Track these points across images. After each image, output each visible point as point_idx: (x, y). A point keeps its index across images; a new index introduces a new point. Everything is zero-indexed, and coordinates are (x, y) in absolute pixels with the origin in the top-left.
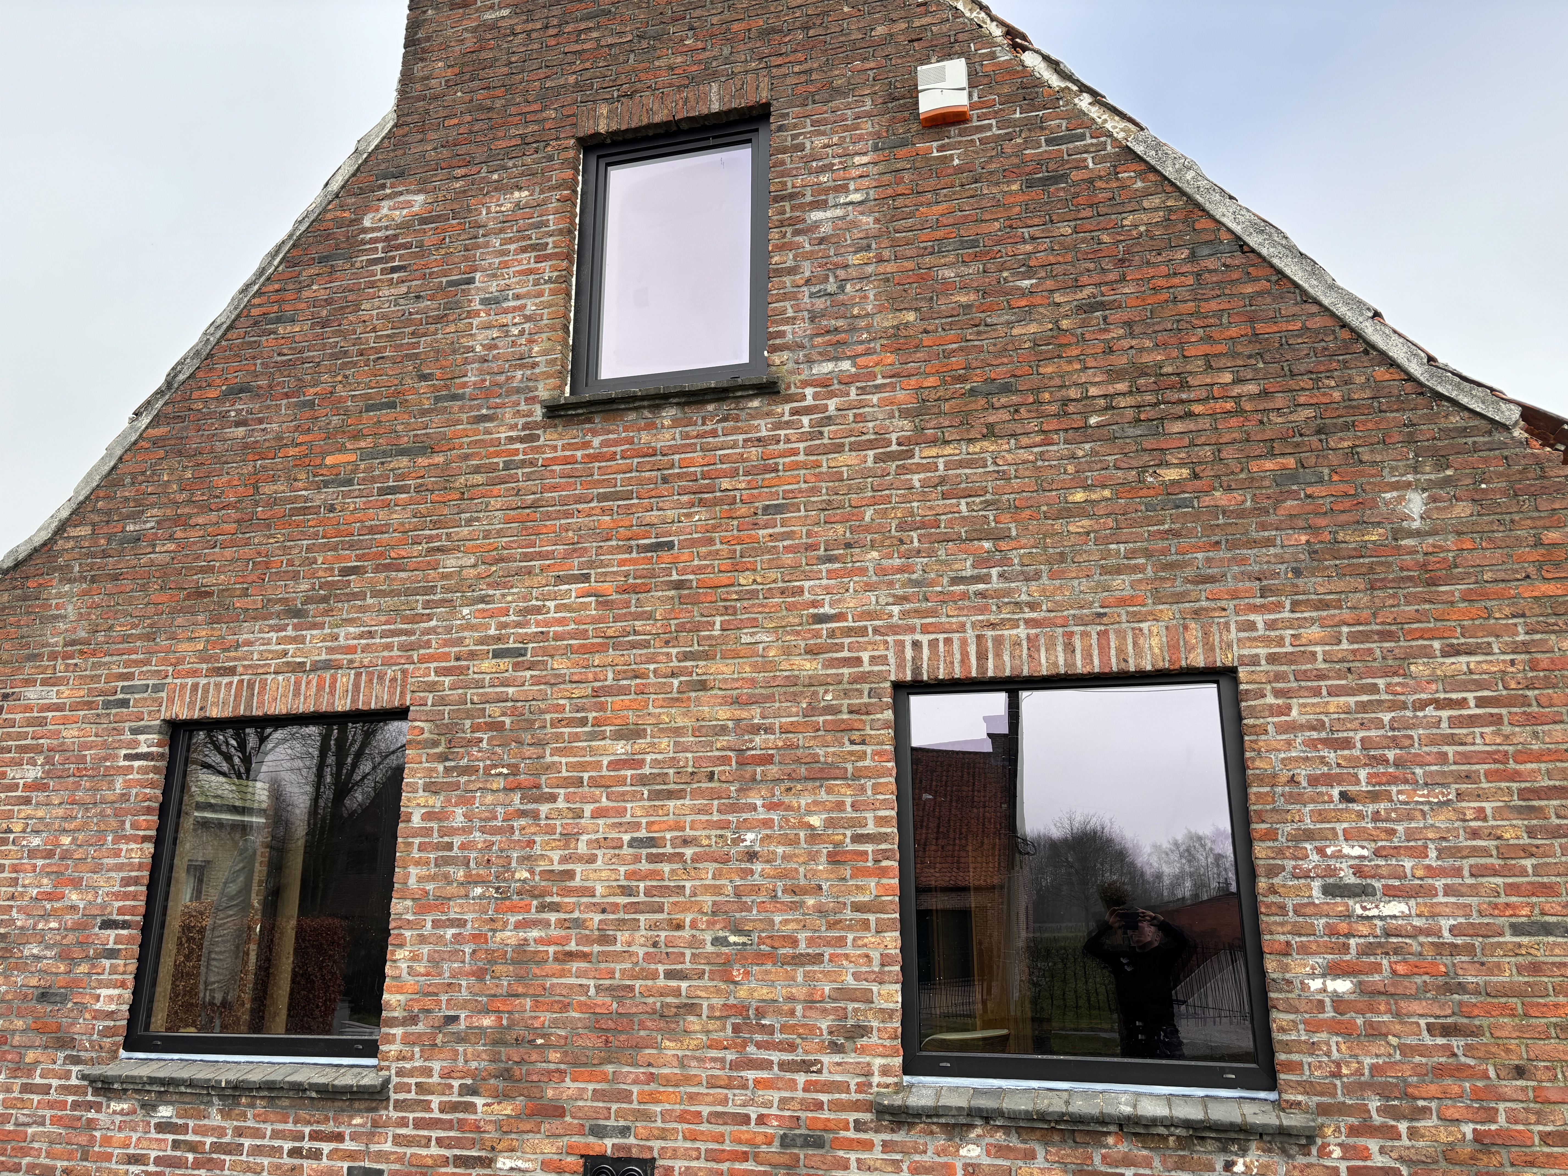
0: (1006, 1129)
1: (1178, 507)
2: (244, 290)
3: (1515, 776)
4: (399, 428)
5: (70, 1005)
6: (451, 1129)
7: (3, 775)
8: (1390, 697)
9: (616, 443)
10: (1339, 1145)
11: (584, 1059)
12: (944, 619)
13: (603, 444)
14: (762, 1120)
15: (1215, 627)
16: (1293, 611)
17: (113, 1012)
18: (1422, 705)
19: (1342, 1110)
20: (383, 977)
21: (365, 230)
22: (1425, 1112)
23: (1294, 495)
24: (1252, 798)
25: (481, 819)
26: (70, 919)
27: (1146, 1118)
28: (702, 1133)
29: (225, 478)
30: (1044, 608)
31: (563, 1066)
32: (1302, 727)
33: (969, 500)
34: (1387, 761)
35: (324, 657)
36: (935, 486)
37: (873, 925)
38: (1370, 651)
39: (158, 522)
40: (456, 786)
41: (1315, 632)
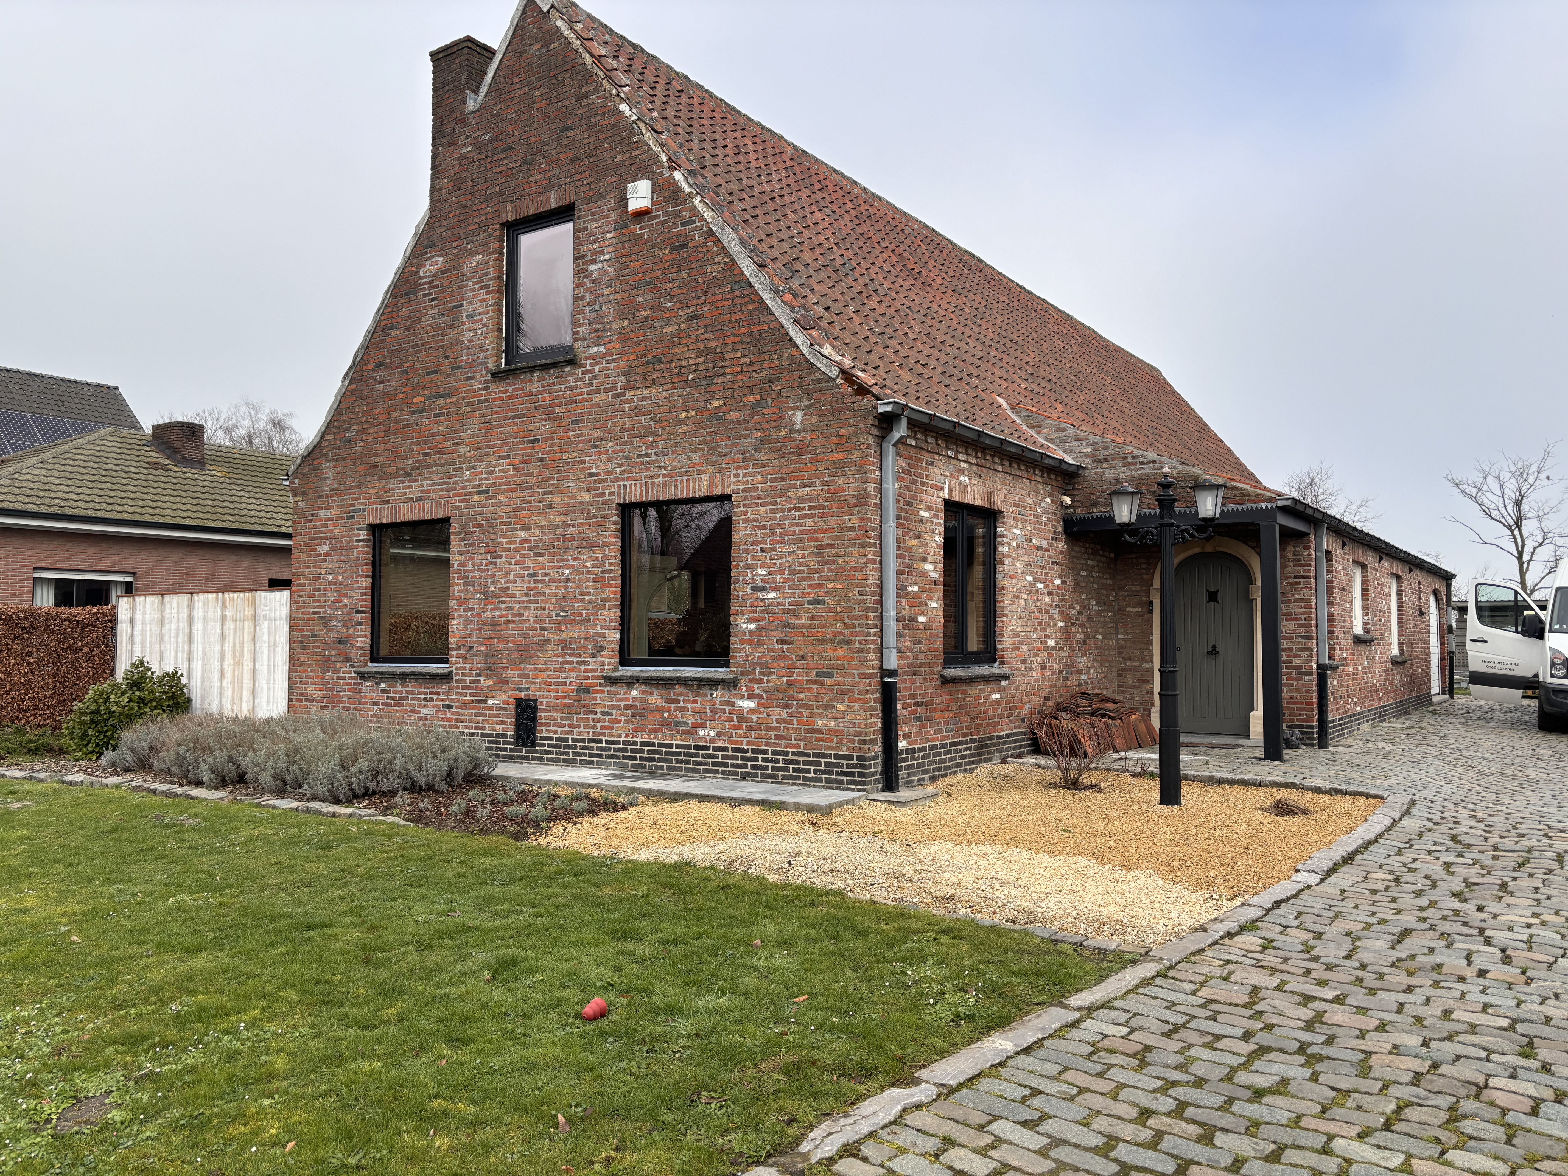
0: (645, 684)
1: (717, 420)
2: (377, 313)
3: (816, 540)
4: (439, 384)
5: (349, 645)
6: (473, 689)
7: (316, 550)
8: (781, 507)
9: (518, 390)
10: (745, 686)
11: (514, 662)
12: (635, 475)
13: (514, 390)
14: (570, 684)
15: (726, 476)
16: (752, 469)
17: (364, 647)
18: (790, 510)
19: (747, 673)
20: (449, 632)
21: (421, 278)
23: (758, 413)
24: (732, 551)
25: (477, 566)
26: (345, 610)
28: (552, 689)
29: (378, 410)
30: (669, 468)
31: (507, 665)
32: (751, 520)
33: (645, 417)
34: (777, 534)
35: (419, 495)
36: (633, 410)
37: (607, 607)
38: (777, 486)
39: (356, 432)
40: (468, 552)
41: (759, 478)
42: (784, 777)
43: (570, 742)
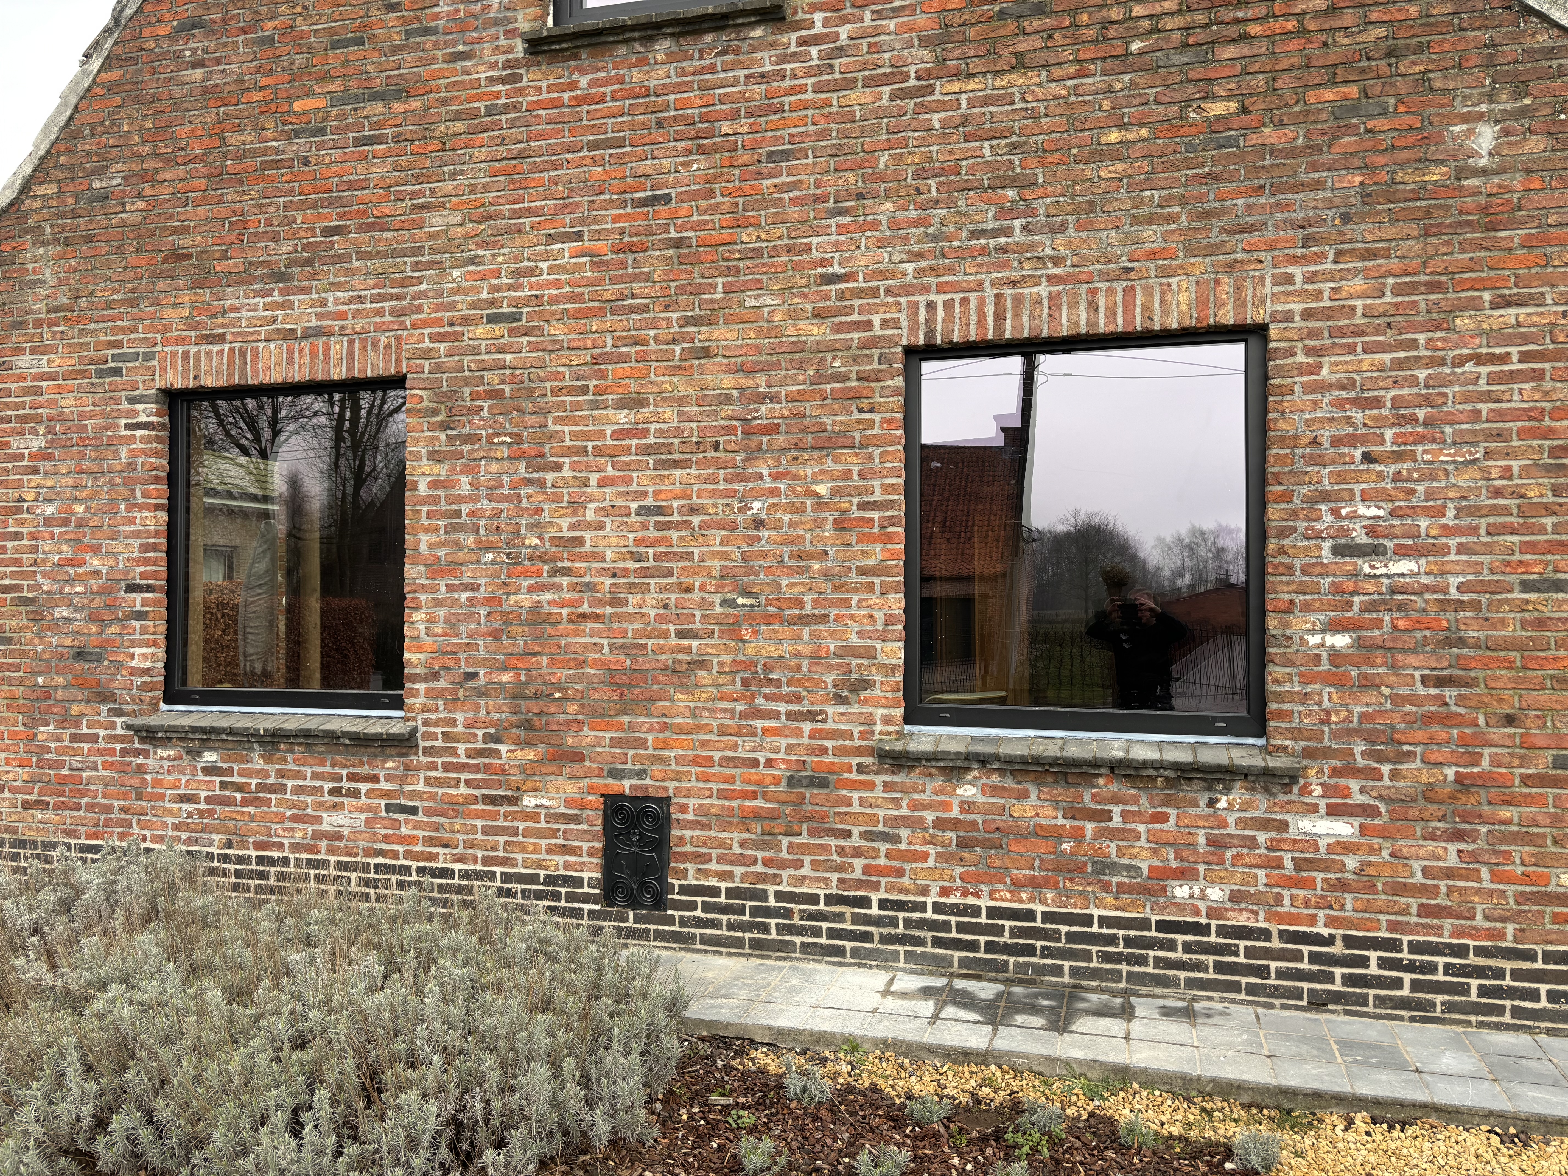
0: (1001, 772)
1: (1221, 147)
3: (1548, 434)
4: (370, 68)
5: (106, 663)
6: (478, 772)
7: (7, 445)
8: (1430, 353)
9: (605, 82)
10: (1321, 784)
11: (601, 711)
12: (961, 278)
13: (592, 84)
14: (769, 763)
15: (1249, 281)
16: (1335, 262)
17: (148, 669)
18: (1461, 361)
19: (1327, 753)
20: (402, 637)
22: (1410, 755)
23: (1352, 130)
24: (1271, 460)
25: (488, 488)
26: (94, 584)
27: (1137, 761)
28: (714, 775)
29: (188, 128)
30: (1069, 263)
31: (580, 717)
32: (1331, 387)
33: (993, 142)
34: (1416, 420)
35: (314, 323)
36: (956, 127)
37: (877, 588)
38: (1415, 304)
39: (124, 178)
40: (460, 455)
41: (1357, 284)
42: (1450, 1007)
43: (772, 902)
